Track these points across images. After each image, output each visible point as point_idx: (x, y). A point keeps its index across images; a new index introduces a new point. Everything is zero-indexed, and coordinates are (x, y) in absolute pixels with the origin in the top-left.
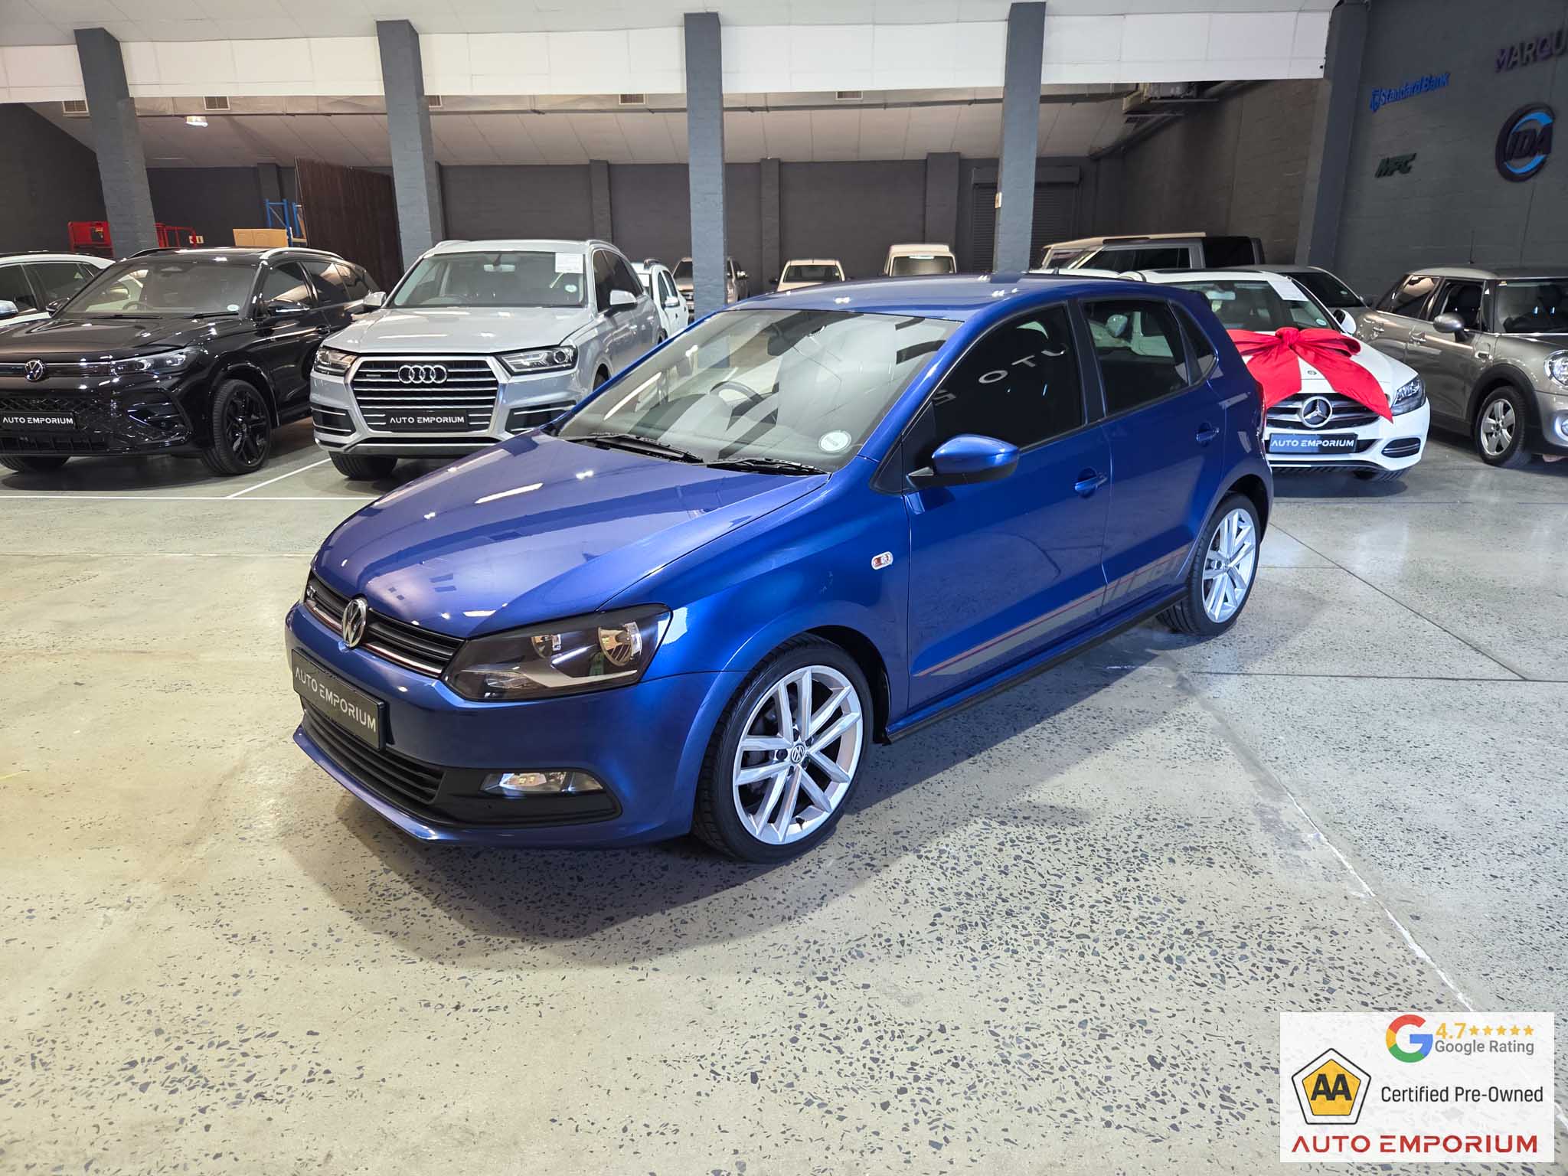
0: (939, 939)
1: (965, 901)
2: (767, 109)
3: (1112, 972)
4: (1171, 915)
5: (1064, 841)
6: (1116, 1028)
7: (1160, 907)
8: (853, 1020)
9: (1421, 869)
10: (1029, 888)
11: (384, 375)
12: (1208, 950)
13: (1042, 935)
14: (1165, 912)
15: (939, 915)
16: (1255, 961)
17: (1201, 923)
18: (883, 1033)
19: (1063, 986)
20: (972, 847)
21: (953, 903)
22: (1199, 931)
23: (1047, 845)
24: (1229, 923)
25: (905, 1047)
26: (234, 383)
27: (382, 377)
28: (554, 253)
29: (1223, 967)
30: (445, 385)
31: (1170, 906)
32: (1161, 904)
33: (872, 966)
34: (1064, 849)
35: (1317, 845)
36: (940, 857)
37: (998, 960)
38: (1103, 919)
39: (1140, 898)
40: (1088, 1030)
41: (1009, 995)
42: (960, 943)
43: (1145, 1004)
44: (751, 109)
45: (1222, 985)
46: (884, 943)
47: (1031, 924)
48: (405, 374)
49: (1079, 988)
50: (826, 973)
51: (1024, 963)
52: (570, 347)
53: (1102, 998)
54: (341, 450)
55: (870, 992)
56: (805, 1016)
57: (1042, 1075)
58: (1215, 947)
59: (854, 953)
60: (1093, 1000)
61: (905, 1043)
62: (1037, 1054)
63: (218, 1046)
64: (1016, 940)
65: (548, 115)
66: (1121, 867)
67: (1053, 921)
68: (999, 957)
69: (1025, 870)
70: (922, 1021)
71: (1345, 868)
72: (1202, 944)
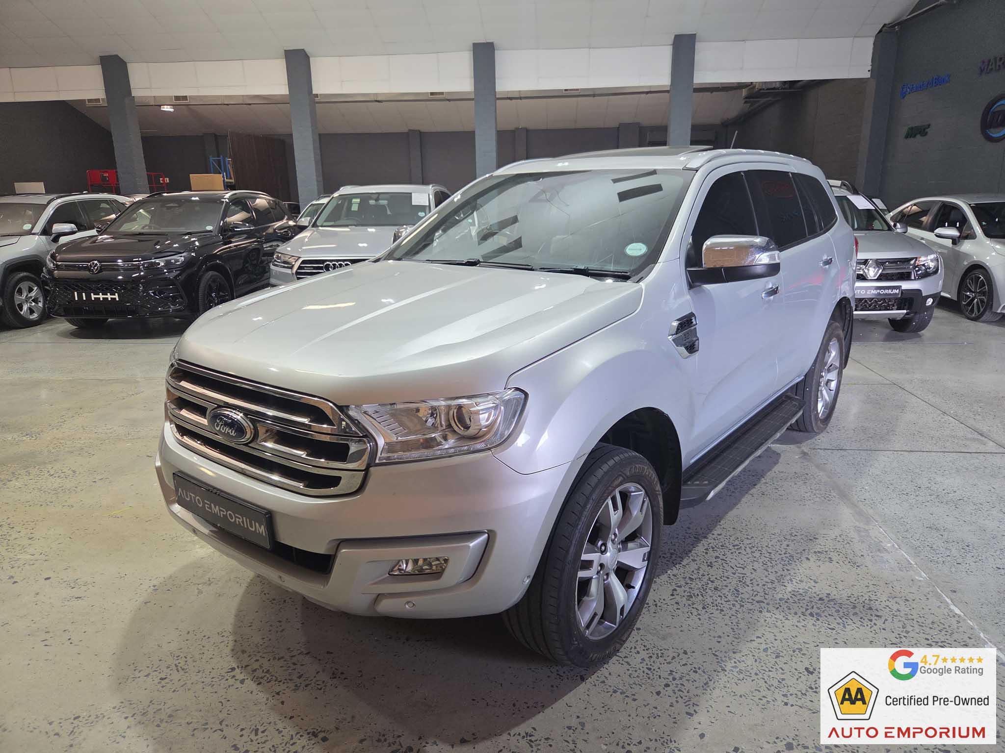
1: (689, 582)
2: (521, 98)
3: (779, 622)
4: (810, 590)
5: (743, 548)
6: (784, 651)
8: (633, 648)
9: (955, 564)
10: (726, 574)
12: (834, 610)
13: (737, 601)
14: (807, 588)
15: (675, 590)
16: (862, 616)
17: (829, 594)
18: (651, 655)
19: (751, 629)
21: (683, 583)
22: (828, 599)
23: (734, 550)
24: (845, 594)
25: (665, 662)
26: (211, 273)
28: (411, 193)
29: (843, 619)
31: (809, 584)
32: (804, 584)
34: (744, 552)
35: (893, 550)
37: (713, 615)
38: (770, 592)
39: (791, 580)
40: (769, 653)
41: (720, 634)
42: (689, 605)
43: (801, 639)
45: (844, 629)
47: (729, 595)
48: (327, 267)
49: (761, 630)
51: (727, 617)
53: (775, 635)
55: (642, 632)
57: (746, 677)
58: (838, 608)
60: (770, 637)
61: (665, 660)
62: (742, 666)
64: (722, 604)
65: (384, 103)
66: (778, 562)
67: (742, 593)
68: (712, 613)
69: (722, 564)
70: (673, 648)
71: (911, 564)
72: (830, 606)
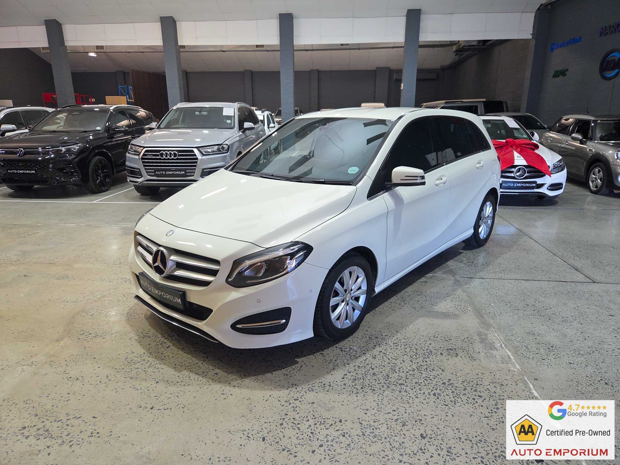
0: (345, 384)
1: (357, 369)
2: (313, 50)
3: (411, 399)
4: (438, 376)
5: (400, 345)
6: (409, 422)
7: (434, 373)
8: (306, 417)
9: (541, 359)
10: (383, 364)
11: (154, 155)
12: (451, 391)
13: (386, 384)
14: (436, 375)
15: (346, 375)
16: (469, 396)
17: (450, 380)
18: (317, 422)
19: (391, 404)
20: (363, 347)
21: (352, 370)
22: (448, 383)
23: (393, 347)
24: (461, 379)
25: (325, 428)
26: (98, 157)
27: (153, 156)
28: (223, 108)
29: (456, 398)
30: (178, 159)
31: (438, 373)
32: (435, 372)
33: (316, 395)
34: (399, 348)
35: (500, 349)
36: (350, 351)
37: (367, 393)
38: (410, 377)
39: (427, 369)
40: (398, 422)
41: (369, 408)
42: (353, 386)
43: (422, 413)
44: (307, 50)
45: (454, 405)
46: (323, 386)
47: (382, 379)
48: (162, 155)
49: (397, 405)
50: (298, 397)
51: (376, 395)
52: (227, 145)
53: (406, 410)
54: (137, 184)
55: (315, 405)
56: (288, 415)
57: (377, 441)
58: (453, 390)
59: (310, 389)
60: (402, 410)
61: (325, 426)
62: (377, 432)
63: (58, 421)
64: (375, 385)
65: (227, 52)
66: (421, 356)
67: (391, 378)
68: (367, 392)
69: (383, 357)
70: (333, 418)
71: (511, 359)
72: (449, 388)
